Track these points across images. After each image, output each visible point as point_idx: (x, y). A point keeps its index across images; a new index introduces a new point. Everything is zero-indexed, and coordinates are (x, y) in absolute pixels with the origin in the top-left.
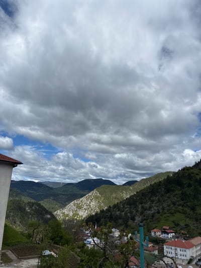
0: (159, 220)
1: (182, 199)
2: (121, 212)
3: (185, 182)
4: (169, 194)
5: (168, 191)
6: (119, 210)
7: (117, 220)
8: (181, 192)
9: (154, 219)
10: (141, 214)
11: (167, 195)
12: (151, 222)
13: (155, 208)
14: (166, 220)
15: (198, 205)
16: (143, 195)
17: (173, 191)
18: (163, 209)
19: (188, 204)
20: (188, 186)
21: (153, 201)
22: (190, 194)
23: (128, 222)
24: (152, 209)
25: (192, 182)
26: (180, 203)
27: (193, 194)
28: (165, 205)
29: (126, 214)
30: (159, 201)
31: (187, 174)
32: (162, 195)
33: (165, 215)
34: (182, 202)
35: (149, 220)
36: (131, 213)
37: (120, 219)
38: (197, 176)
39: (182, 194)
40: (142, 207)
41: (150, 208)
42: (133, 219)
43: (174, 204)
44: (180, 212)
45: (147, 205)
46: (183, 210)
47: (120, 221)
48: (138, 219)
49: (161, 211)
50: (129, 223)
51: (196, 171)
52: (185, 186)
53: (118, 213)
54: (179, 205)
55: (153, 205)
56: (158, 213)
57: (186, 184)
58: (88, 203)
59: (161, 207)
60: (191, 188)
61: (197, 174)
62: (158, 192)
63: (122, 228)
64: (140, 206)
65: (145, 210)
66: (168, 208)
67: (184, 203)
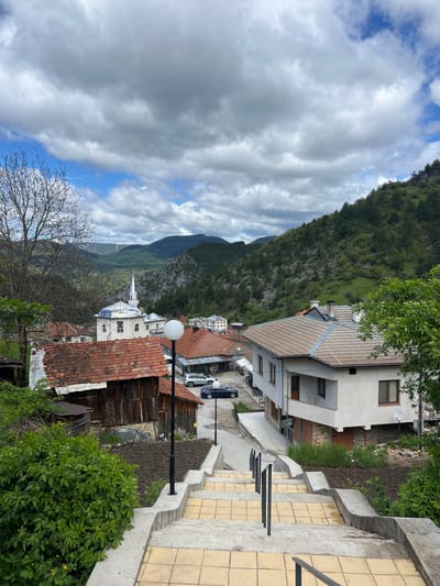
0: (317, 293)
1: (373, 251)
2: (232, 284)
3: (383, 214)
4: (344, 241)
5: (343, 234)
6: (228, 281)
7: (222, 298)
8: (370, 236)
9: (305, 291)
10: (275, 286)
11: (340, 244)
12: (296, 298)
13: (309, 271)
14: (332, 293)
15: (409, 261)
16: (282, 249)
17: (355, 233)
18: (327, 272)
19: (387, 258)
20: (390, 222)
21: (305, 258)
22: (392, 237)
23: (247, 302)
24: (303, 274)
25: (399, 214)
26: (368, 256)
27: (401, 236)
28: (332, 264)
29: (243, 287)
30: (319, 255)
31: (390, 197)
32: (328, 244)
33: (330, 285)
34: (372, 256)
35: (292, 296)
36: (254, 284)
37: (229, 297)
38: (414, 200)
39: (374, 238)
40: (280, 272)
41: (298, 272)
42: (258, 296)
43: (353, 259)
44: (365, 277)
45: (292, 267)
46: (372, 271)
47: (230, 302)
48: (268, 296)
49: (321, 277)
50: (249, 303)
51: (411, 191)
52: (384, 221)
53: (226, 286)
54: (364, 263)
55: (306, 265)
56: (316, 279)
57: (385, 217)
58: (172, 278)
59: (323, 269)
60: (397, 225)
61: (415, 197)
62: (318, 239)
63: (232, 314)
64: (275, 270)
65: (287, 277)
66: (338, 269)
67: (378, 257)
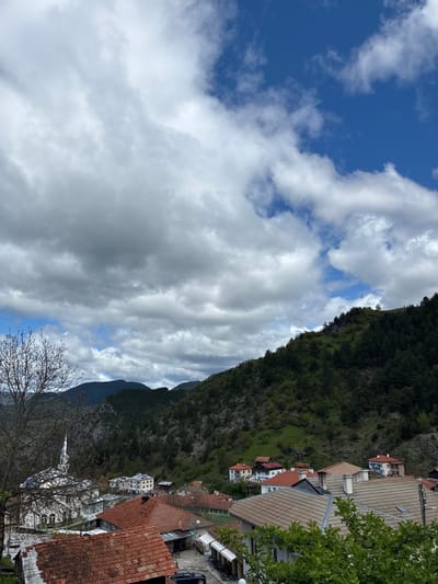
0: (247, 444)
1: (299, 397)
2: (159, 436)
3: (303, 362)
4: (269, 388)
5: (268, 382)
6: (154, 433)
7: (148, 453)
8: (295, 382)
9: (237, 442)
10: (205, 437)
11: (266, 391)
12: (228, 450)
13: (239, 420)
14: (264, 443)
15: (332, 408)
16: (211, 396)
17: (279, 381)
18: (257, 420)
19: (312, 405)
20: (311, 370)
21: (233, 407)
22: (315, 385)
23: (174, 456)
24: (232, 423)
25: (319, 362)
26: (294, 404)
27: (322, 384)
28: (261, 411)
29: (171, 439)
30: (248, 403)
31: (307, 346)
32: (255, 392)
33: (260, 434)
34: (297, 403)
35: (223, 448)
36: (183, 435)
37: (156, 451)
38: (328, 349)
39: (298, 385)
40: (210, 421)
41: (228, 420)
42: (187, 449)
43: (281, 407)
44: (294, 425)
45: (222, 416)
46: (300, 418)
47: (156, 456)
48: (199, 448)
49: (251, 426)
50: (178, 458)
51: (325, 340)
52: (305, 369)
53: (151, 438)
54: (291, 410)
55: (235, 413)
56: (246, 429)
57: (306, 365)
59: (252, 417)
60: (318, 373)
61: (329, 346)
62: (247, 386)
63: (159, 471)
64: (204, 419)
65: (216, 426)
66: (267, 417)
67: (303, 404)
